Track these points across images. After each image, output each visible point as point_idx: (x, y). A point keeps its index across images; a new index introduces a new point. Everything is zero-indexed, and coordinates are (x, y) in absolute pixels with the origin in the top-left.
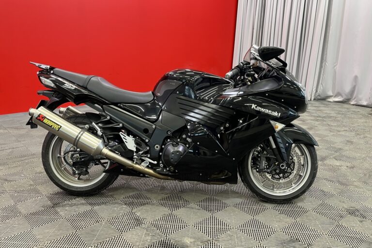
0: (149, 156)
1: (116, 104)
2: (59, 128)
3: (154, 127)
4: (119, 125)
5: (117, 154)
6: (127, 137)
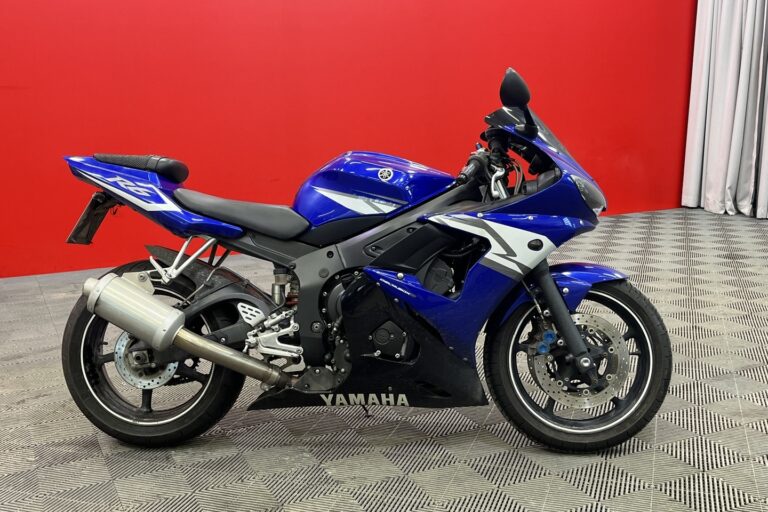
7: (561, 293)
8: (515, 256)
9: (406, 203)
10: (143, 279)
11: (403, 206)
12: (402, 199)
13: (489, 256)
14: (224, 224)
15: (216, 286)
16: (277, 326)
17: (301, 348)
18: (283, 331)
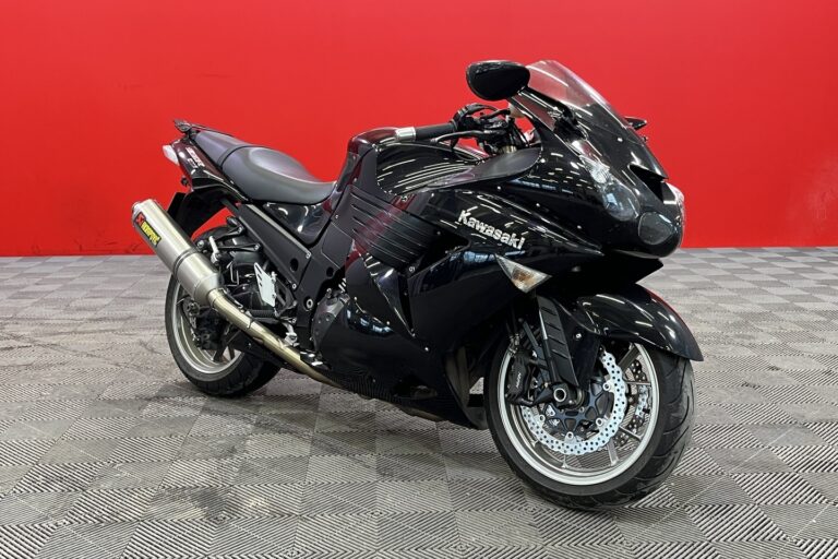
0: (295, 320)
1: (260, 204)
2: (158, 242)
3: (309, 255)
4: (254, 246)
5: (237, 306)
6: (264, 275)
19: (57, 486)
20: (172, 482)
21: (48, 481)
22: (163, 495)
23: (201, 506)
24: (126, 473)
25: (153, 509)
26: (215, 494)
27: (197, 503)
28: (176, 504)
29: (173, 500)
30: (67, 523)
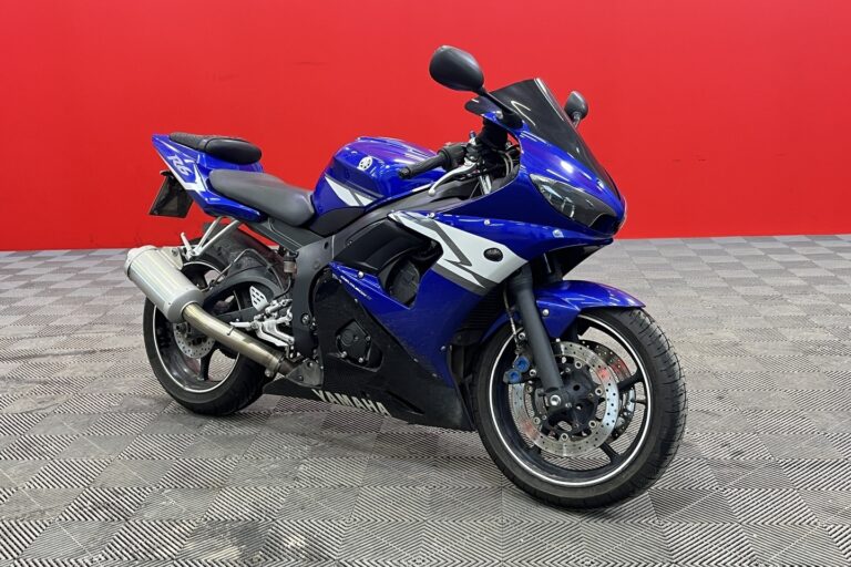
7: (541, 315)
8: (470, 265)
9: (381, 196)
10: (175, 253)
11: (379, 200)
12: (377, 192)
13: (440, 262)
14: (242, 206)
15: (243, 267)
16: (276, 314)
17: (292, 339)
18: (281, 320)
19: (102, 514)
20: (215, 514)
21: (96, 507)
22: (203, 529)
23: (238, 544)
24: (172, 501)
25: (190, 546)
26: (256, 529)
27: (235, 540)
28: (214, 541)
29: (212, 535)
30: (103, 559)
